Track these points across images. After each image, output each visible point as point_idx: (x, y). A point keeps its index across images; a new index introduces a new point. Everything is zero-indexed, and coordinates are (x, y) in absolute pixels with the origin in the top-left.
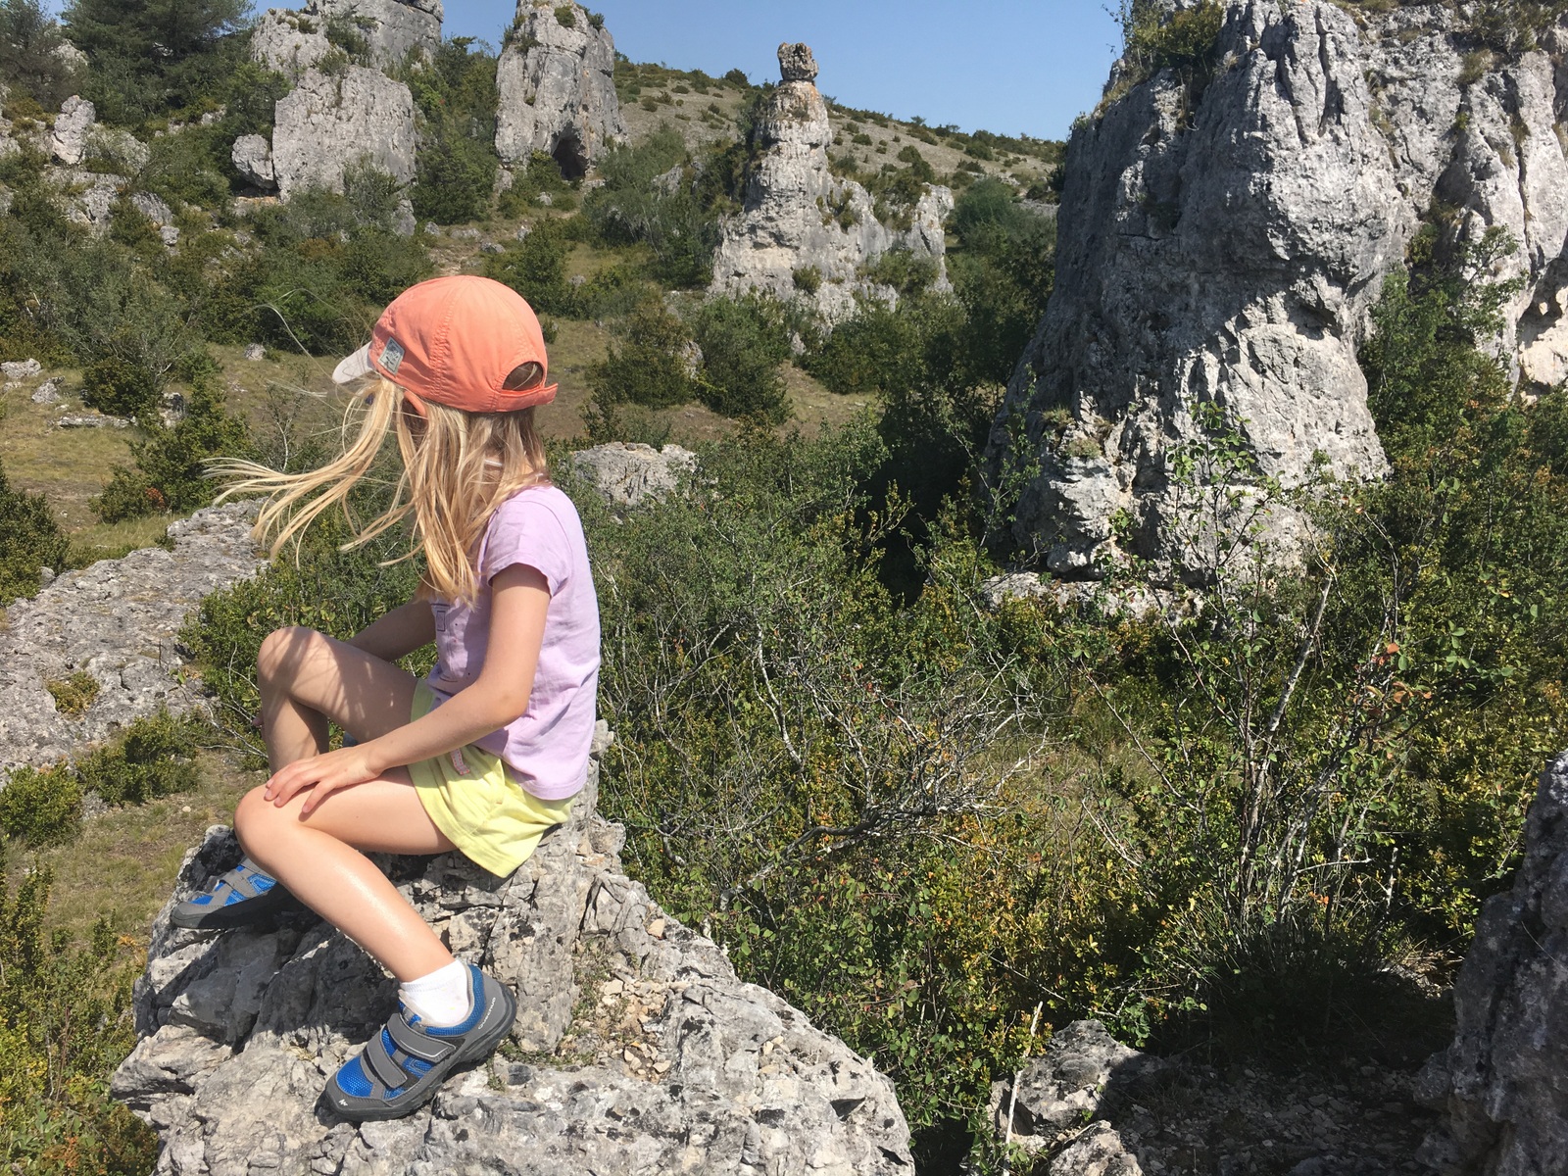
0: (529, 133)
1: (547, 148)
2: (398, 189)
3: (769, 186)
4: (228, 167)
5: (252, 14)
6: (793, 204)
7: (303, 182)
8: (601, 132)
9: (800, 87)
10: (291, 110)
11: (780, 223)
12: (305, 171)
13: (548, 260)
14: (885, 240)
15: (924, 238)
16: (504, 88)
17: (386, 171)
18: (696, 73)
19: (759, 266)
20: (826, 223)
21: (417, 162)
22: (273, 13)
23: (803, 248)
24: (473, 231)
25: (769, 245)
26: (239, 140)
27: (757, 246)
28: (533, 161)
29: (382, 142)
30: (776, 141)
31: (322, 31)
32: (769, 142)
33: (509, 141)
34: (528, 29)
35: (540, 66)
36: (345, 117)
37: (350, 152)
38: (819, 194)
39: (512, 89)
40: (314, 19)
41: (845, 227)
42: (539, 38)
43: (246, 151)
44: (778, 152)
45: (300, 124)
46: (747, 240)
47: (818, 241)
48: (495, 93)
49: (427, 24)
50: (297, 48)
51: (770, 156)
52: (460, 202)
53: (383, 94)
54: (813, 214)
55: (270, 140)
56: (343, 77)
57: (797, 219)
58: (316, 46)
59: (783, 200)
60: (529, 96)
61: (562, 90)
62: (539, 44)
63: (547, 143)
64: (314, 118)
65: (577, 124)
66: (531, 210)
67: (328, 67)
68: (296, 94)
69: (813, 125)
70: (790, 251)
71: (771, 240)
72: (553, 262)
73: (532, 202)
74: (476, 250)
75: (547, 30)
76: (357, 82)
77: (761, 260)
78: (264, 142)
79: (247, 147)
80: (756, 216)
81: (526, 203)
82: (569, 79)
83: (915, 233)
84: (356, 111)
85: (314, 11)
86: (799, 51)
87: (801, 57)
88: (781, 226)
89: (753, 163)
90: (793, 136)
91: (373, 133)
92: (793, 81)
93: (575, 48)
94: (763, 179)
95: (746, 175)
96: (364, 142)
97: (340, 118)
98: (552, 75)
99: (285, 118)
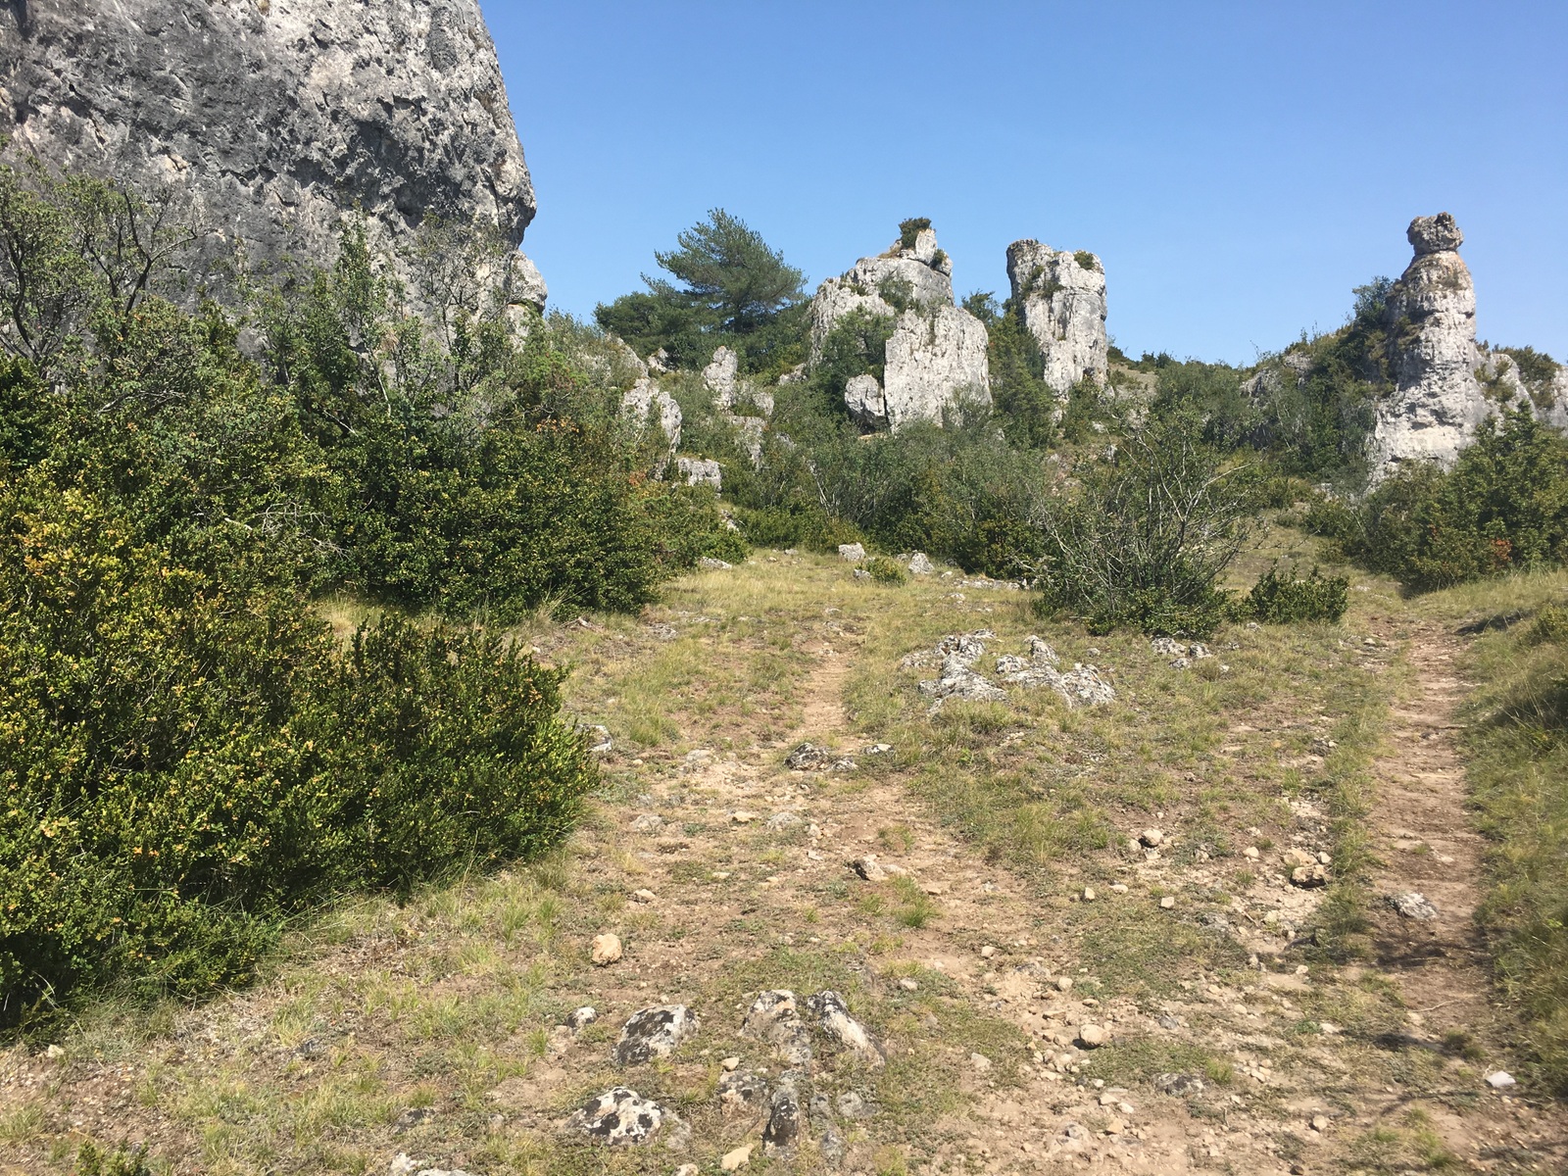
1: (1080, 382)
3: (1432, 360)
4: (839, 409)
6: (1457, 377)
7: (911, 416)
9: (1445, 257)
10: (898, 348)
11: (1443, 398)
12: (912, 405)
16: (1036, 332)
17: (980, 400)
19: (1419, 449)
20: (1486, 397)
23: (1467, 426)
25: (1430, 425)
26: (851, 381)
27: (1417, 426)
29: (974, 373)
30: (1431, 312)
31: (875, 294)
32: (1419, 316)
34: (1049, 276)
35: (1067, 306)
36: (939, 353)
37: (946, 387)
38: (1475, 367)
40: (862, 286)
41: (1503, 402)
42: (1063, 282)
44: (1437, 323)
45: (907, 360)
46: (1404, 422)
47: (1482, 415)
51: (1427, 330)
54: (1474, 388)
55: (881, 378)
56: (934, 317)
57: (1459, 394)
59: (1447, 373)
61: (1091, 327)
62: (1064, 288)
63: (1080, 377)
64: (916, 355)
68: (899, 335)
70: (1451, 429)
71: (1432, 419)
75: (1070, 274)
76: (947, 320)
77: (1421, 441)
78: (876, 380)
79: (859, 387)
80: (1414, 393)
82: (1096, 317)
84: (950, 347)
86: (1442, 220)
87: (1445, 227)
88: (1445, 403)
89: (1400, 341)
90: (1448, 306)
91: (965, 365)
92: (1437, 252)
93: (1097, 288)
94: (1425, 352)
95: (1393, 354)
96: (959, 376)
97: (935, 355)
98: (1080, 315)
99: (894, 355)
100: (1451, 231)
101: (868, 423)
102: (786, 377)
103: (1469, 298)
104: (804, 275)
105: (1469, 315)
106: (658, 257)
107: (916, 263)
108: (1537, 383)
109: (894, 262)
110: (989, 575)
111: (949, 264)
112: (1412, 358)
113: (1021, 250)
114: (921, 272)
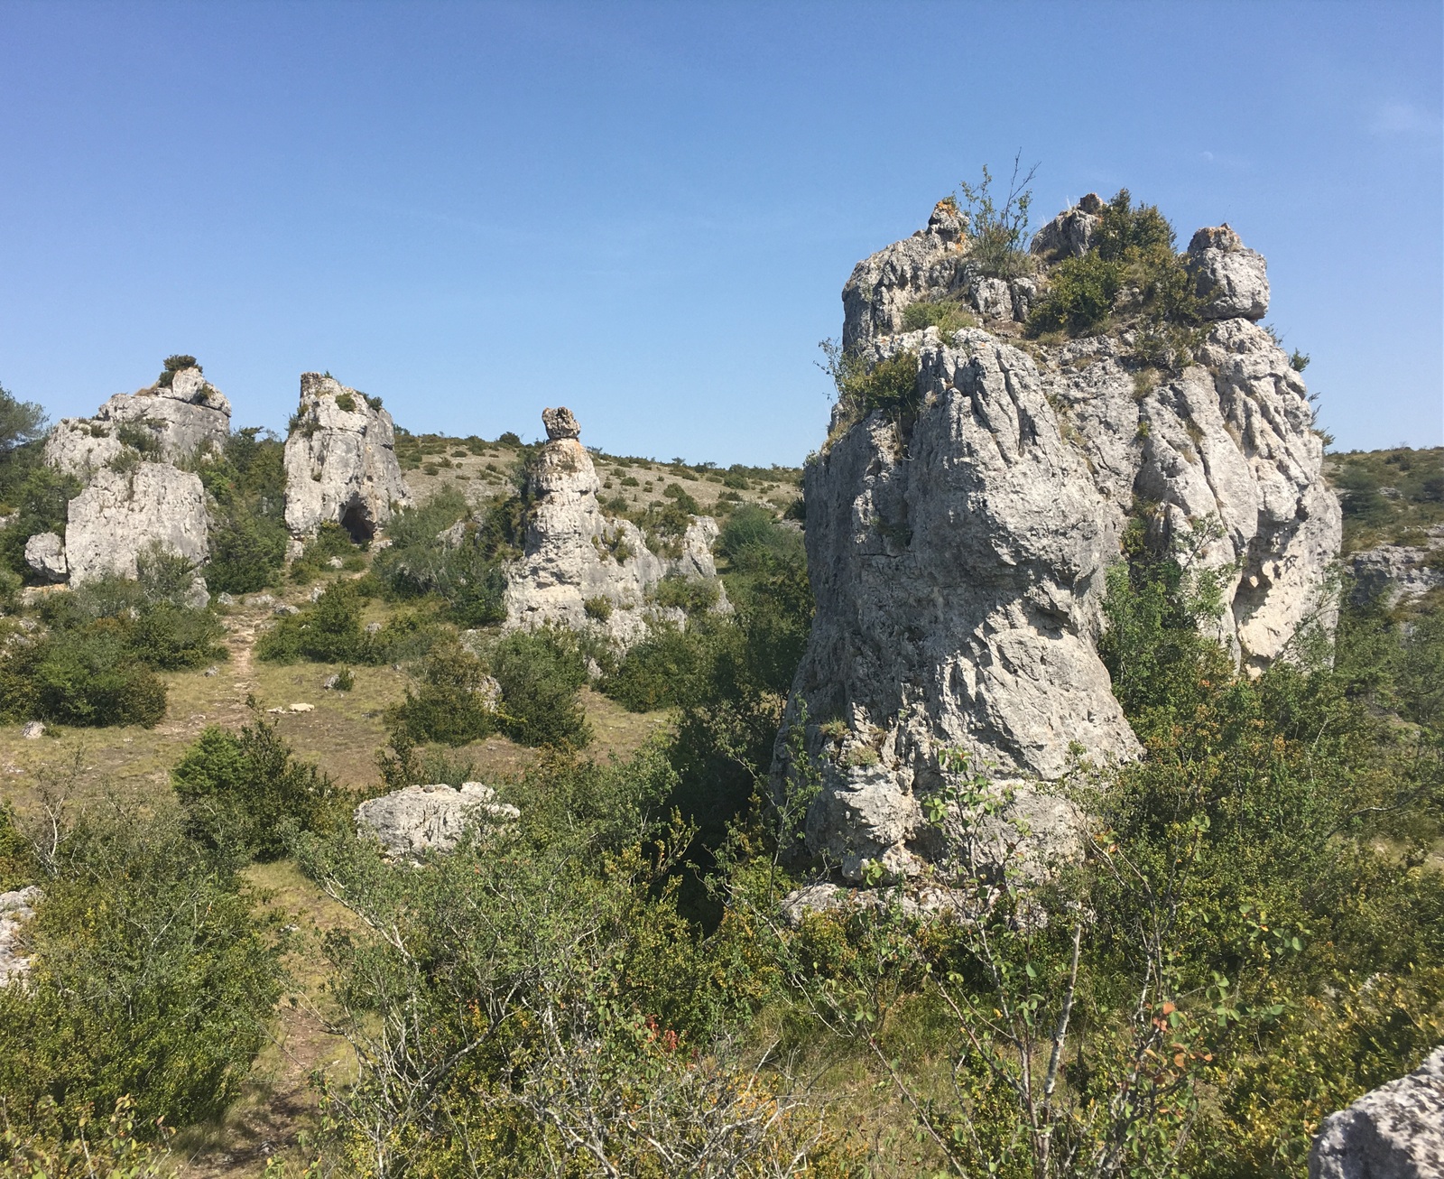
0: (317, 506)
1: (336, 517)
2: (191, 568)
3: (546, 532)
4: (21, 566)
5: (45, 425)
6: (570, 545)
7: (97, 572)
8: (386, 498)
9: (566, 444)
10: (83, 508)
11: (559, 563)
12: (98, 561)
13: (342, 617)
14: (659, 568)
15: (696, 563)
16: (291, 469)
17: (178, 553)
18: (472, 439)
20: (603, 558)
21: (209, 542)
22: (66, 422)
23: (584, 584)
24: (267, 597)
25: (552, 584)
26: (32, 539)
27: (540, 585)
28: (323, 529)
29: (175, 527)
30: (548, 492)
31: (114, 434)
32: (542, 493)
33: (298, 514)
34: (312, 416)
35: (325, 446)
36: (137, 509)
37: (143, 540)
38: (593, 533)
39: (299, 469)
40: (106, 425)
41: (620, 561)
42: (322, 423)
43: (39, 549)
44: (551, 501)
45: (93, 519)
46: (530, 581)
47: (597, 576)
48: (283, 473)
49: (216, 419)
50: (90, 451)
51: (544, 506)
52: (253, 574)
53: (174, 485)
54: (589, 552)
55: (63, 537)
56: (134, 473)
57: (575, 558)
58: (110, 447)
59: (560, 543)
60: (316, 473)
61: (346, 465)
62: (323, 428)
63: (335, 513)
64: (107, 512)
65: (363, 492)
66: (322, 574)
67: (120, 466)
68: (88, 493)
69: (581, 475)
70: (572, 587)
71: (553, 579)
72: (347, 618)
73: (322, 567)
74: (270, 613)
75: (330, 415)
76: (148, 477)
77: (545, 597)
78: (57, 538)
79: (40, 545)
80: (536, 559)
81: (317, 568)
82: (352, 456)
83: (686, 560)
84: (149, 502)
85: (107, 417)
86: (561, 413)
87: (564, 419)
88: (561, 565)
89: (529, 513)
90: (563, 486)
92: (560, 439)
93: (358, 428)
94: (540, 526)
95: (524, 524)
96: (157, 529)
97: (132, 510)
98: (336, 453)
99: (77, 515)
100: (568, 423)
103: (583, 479)
105: (584, 493)
107: (173, 402)
109: (146, 401)
111: (219, 399)
112: (533, 530)
113: (308, 382)
114: (178, 409)
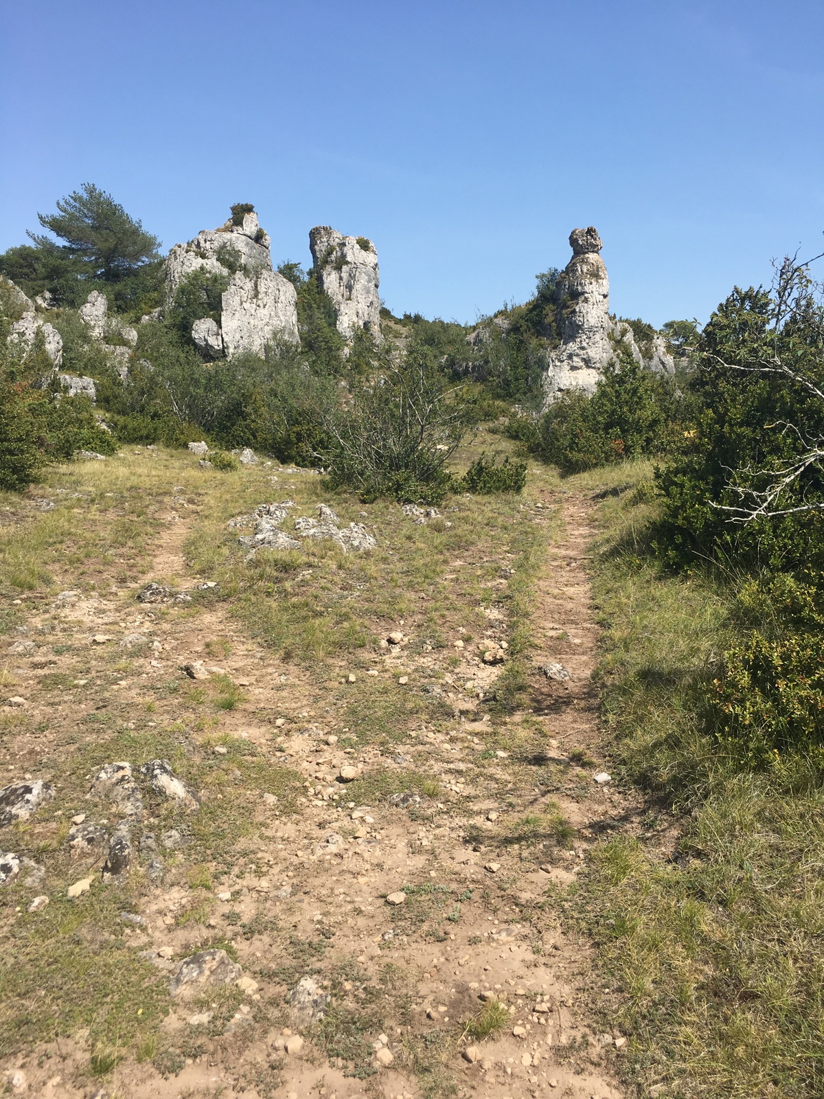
0: (355, 320)
3: (583, 325)
4: (188, 343)
6: (598, 337)
7: (241, 350)
9: (592, 257)
10: (231, 299)
11: (589, 351)
12: (243, 342)
15: (663, 363)
16: (331, 293)
19: (574, 383)
20: (614, 351)
25: (580, 368)
26: (197, 322)
27: (573, 368)
29: (287, 321)
30: (583, 293)
31: (213, 258)
32: (576, 295)
33: (345, 325)
34: (339, 254)
35: (352, 276)
36: (261, 305)
37: (267, 330)
39: (335, 293)
42: (349, 259)
44: (586, 300)
45: (238, 309)
46: (566, 366)
51: (580, 305)
53: (284, 288)
54: (607, 344)
55: (219, 323)
56: (258, 278)
57: (598, 348)
59: (591, 334)
60: (345, 298)
61: (368, 292)
62: (349, 263)
64: (244, 305)
68: (232, 290)
69: (605, 282)
70: (594, 371)
71: (582, 364)
75: (353, 253)
76: (267, 281)
77: (576, 378)
78: (215, 323)
79: (202, 327)
80: (572, 347)
82: (372, 285)
83: (656, 359)
84: (269, 300)
86: (590, 232)
87: (592, 236)
88: (590, 353)
89: (564, 312)
90: (593, 289)
91: (281, 315)
92: (587, 253)
93: (372, 265)
94: (579, 320)
95: (559, 320)
96: (275, 322)
97: (259, 306)
98: (361, 283)
99: (228, 305)
100: (595, 239)
101: (208, 354)
102: (147, 317)
103: (605, 285)
104: (158, 241)
105: (605, 296)
106: (41, 218)
107: (244, 237)
108: (644, 343)
109: (227, 236)
110: (297, 464)
111: (268, 240)
112: (571, 323)
113: (319, 233)
114: (247, 244)
